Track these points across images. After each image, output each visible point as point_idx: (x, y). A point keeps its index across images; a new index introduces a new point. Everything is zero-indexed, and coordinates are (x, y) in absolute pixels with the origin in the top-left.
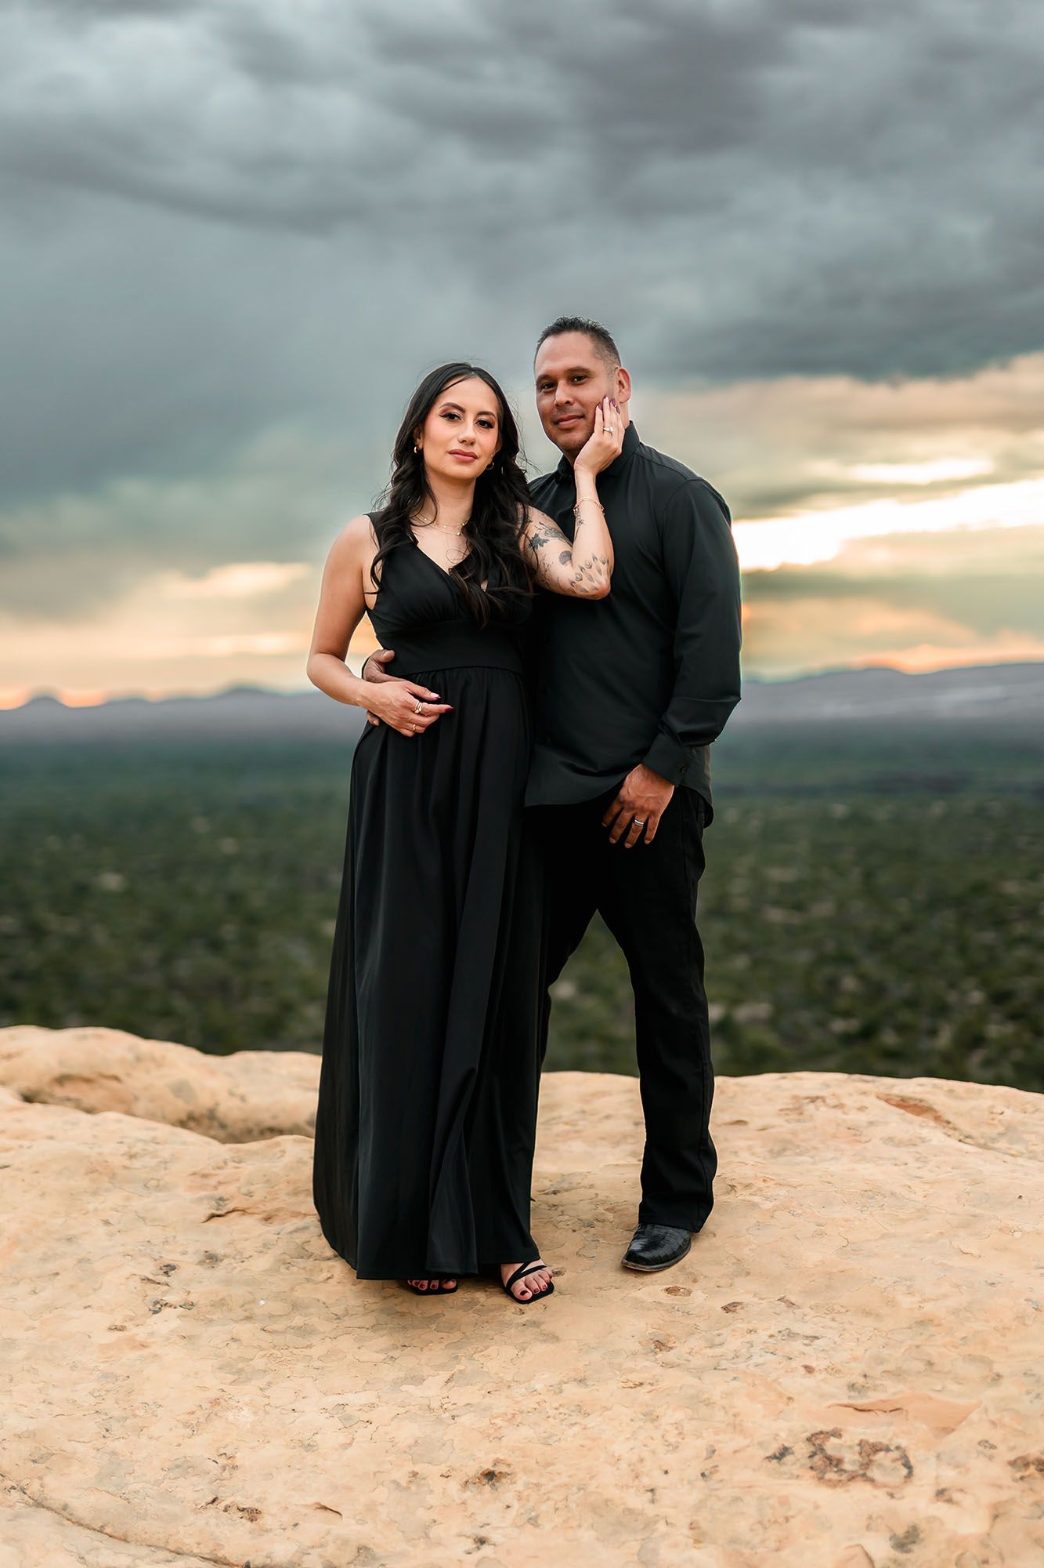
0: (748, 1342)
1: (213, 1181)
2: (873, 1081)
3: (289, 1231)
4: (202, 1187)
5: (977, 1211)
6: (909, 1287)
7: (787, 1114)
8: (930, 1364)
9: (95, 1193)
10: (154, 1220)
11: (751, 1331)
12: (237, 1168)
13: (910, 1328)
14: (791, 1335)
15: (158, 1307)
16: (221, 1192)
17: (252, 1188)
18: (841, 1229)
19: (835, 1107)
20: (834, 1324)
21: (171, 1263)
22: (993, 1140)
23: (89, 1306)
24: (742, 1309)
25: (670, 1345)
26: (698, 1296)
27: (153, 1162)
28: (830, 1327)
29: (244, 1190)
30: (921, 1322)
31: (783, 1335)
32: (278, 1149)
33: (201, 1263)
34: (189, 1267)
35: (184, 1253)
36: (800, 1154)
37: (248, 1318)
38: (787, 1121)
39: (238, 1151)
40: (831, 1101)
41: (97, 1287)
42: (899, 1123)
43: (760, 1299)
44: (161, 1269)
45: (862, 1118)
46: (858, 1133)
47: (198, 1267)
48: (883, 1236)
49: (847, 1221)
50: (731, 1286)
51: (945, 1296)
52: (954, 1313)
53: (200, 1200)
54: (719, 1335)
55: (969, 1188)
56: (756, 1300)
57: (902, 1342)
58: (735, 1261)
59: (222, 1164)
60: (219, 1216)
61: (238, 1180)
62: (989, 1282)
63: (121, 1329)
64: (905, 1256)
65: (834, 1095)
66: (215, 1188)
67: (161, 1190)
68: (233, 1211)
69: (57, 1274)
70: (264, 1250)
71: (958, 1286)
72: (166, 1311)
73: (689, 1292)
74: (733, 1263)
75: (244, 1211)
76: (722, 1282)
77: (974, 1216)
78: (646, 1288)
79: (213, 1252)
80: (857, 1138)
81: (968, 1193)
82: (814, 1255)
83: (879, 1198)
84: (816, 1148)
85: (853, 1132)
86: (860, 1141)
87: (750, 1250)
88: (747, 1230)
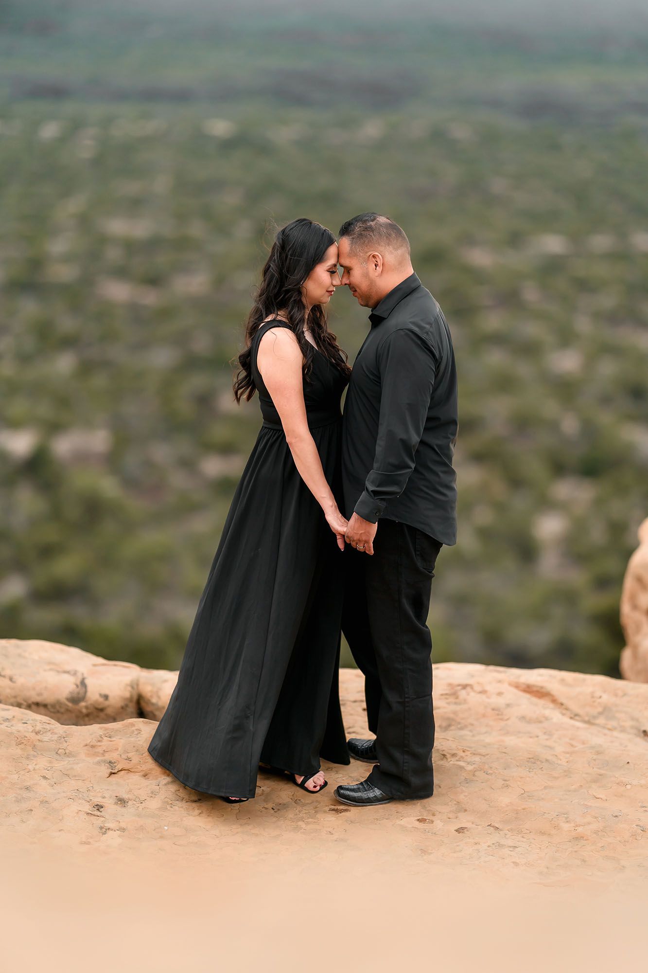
0: (477, 850)
1: (100, 750)
2: (505, 672)
3: (163, 783)
4: (96, 754)
5: (602, 772)
6: (567, 818)
7: (447, 699)
8: (584, 861)
9: (28, 758)
10: (75, 776)
11: (476, 844)
12: (111, 741)
13: (570, 842)
14: (501, 846)
15: (104, 830)
16: (108, 757)
17: (130, 755)
18: (519, 783)
19: (480, 692)
20: (524, 840)
21: (99, 803)
22: (595, 717)
23: (62, 830)
24: (468, 831)
25: (430, 851)
26: (438, 824)
27: (55, 737)
28: (522, 841)
29: (124, 756)
30: (577, 838)
31: (496, 846)
32: (134, 728)
33: (116, 803)
34: (111, 807)
35: (104, 797)
36: (461, 729)
37: (161, 837)
38: (448, 703)
39: (106, 729)
40: (478, 688)
41: (61, 818)
42: (527, 705)
43: (476, 825)
44: (94, 807)
45: (501, 702)
46: (500, 713)
47: (115, 806)
48: (545, 788)
49: (521, 778)
50: (457, 818)
51: (589, 823)
52: (595, 833)
53: (99, 763)
54: (458, 846)
55: (595, 757)
56: (474, 826)
57: (567, 849)
58: (455, 803)
59: (100, 739)
60: (114, 773)
61: (117, 749)
62: (614, 815)
63: (89, 843)
64: (561, 800)
65: (478, 683)
66: (103, 755)
67: (68, 756)
68: (121, 770)
69: (32, 810)
70: (153, 796)
71: (596, 818)
72: (110, 833)
73: (432, 822)
74: (455, 804)
75: (129, 770)
76: (451, 815)
77: (600, 775)
78: (405, 820)
79: (121, 797)
80: (500, 717)
81: (595, 760)
82: (505, 799)
83: (539, 763)
84: (472, 725)
85: (497, 712)
86: (502, 719)
87: (465, 796)
88: (460, 783)
